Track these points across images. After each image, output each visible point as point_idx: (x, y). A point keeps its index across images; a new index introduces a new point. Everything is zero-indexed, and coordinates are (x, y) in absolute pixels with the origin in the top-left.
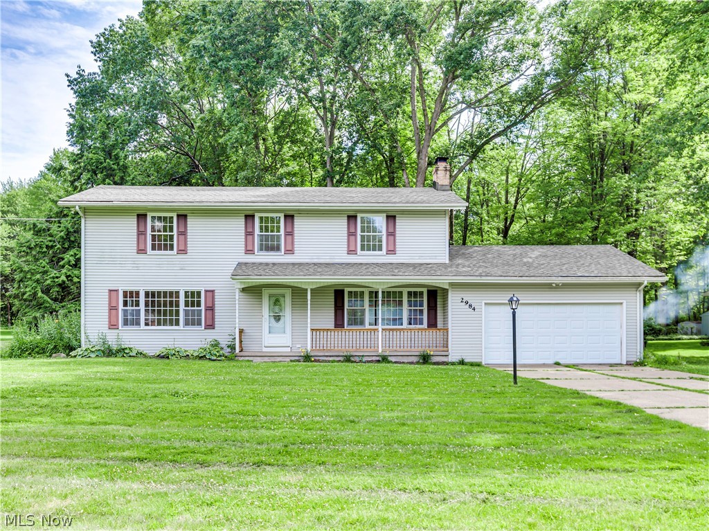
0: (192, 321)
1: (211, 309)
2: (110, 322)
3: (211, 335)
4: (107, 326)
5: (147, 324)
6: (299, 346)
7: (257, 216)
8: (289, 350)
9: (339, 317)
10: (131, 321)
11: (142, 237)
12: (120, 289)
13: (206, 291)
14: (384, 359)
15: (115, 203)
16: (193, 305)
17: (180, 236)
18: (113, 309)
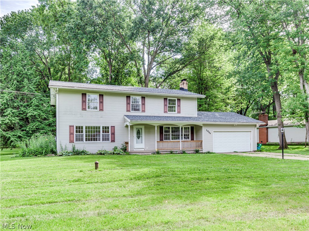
0: (105, 139)
1: (113, 134)
2: (70, 140)
3: (113, 145)
4: (69, 141)
5: (86, 140)
6: (147, 148)
7: (131, 96)
8: (143, 150)
9: (162, 137)
10: (79, 139)
11: (84, 103)
12: (75, 125)
13: (111, 127)
14: (184, 152)
15: (75, 88)
16: (106, 132)
17: (101, 103)
18: (71, 134)
